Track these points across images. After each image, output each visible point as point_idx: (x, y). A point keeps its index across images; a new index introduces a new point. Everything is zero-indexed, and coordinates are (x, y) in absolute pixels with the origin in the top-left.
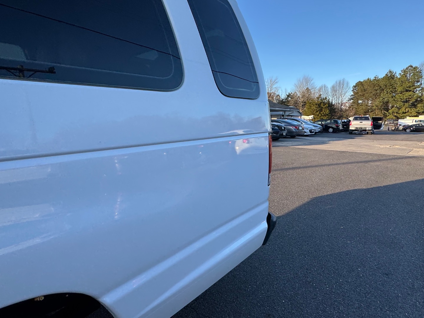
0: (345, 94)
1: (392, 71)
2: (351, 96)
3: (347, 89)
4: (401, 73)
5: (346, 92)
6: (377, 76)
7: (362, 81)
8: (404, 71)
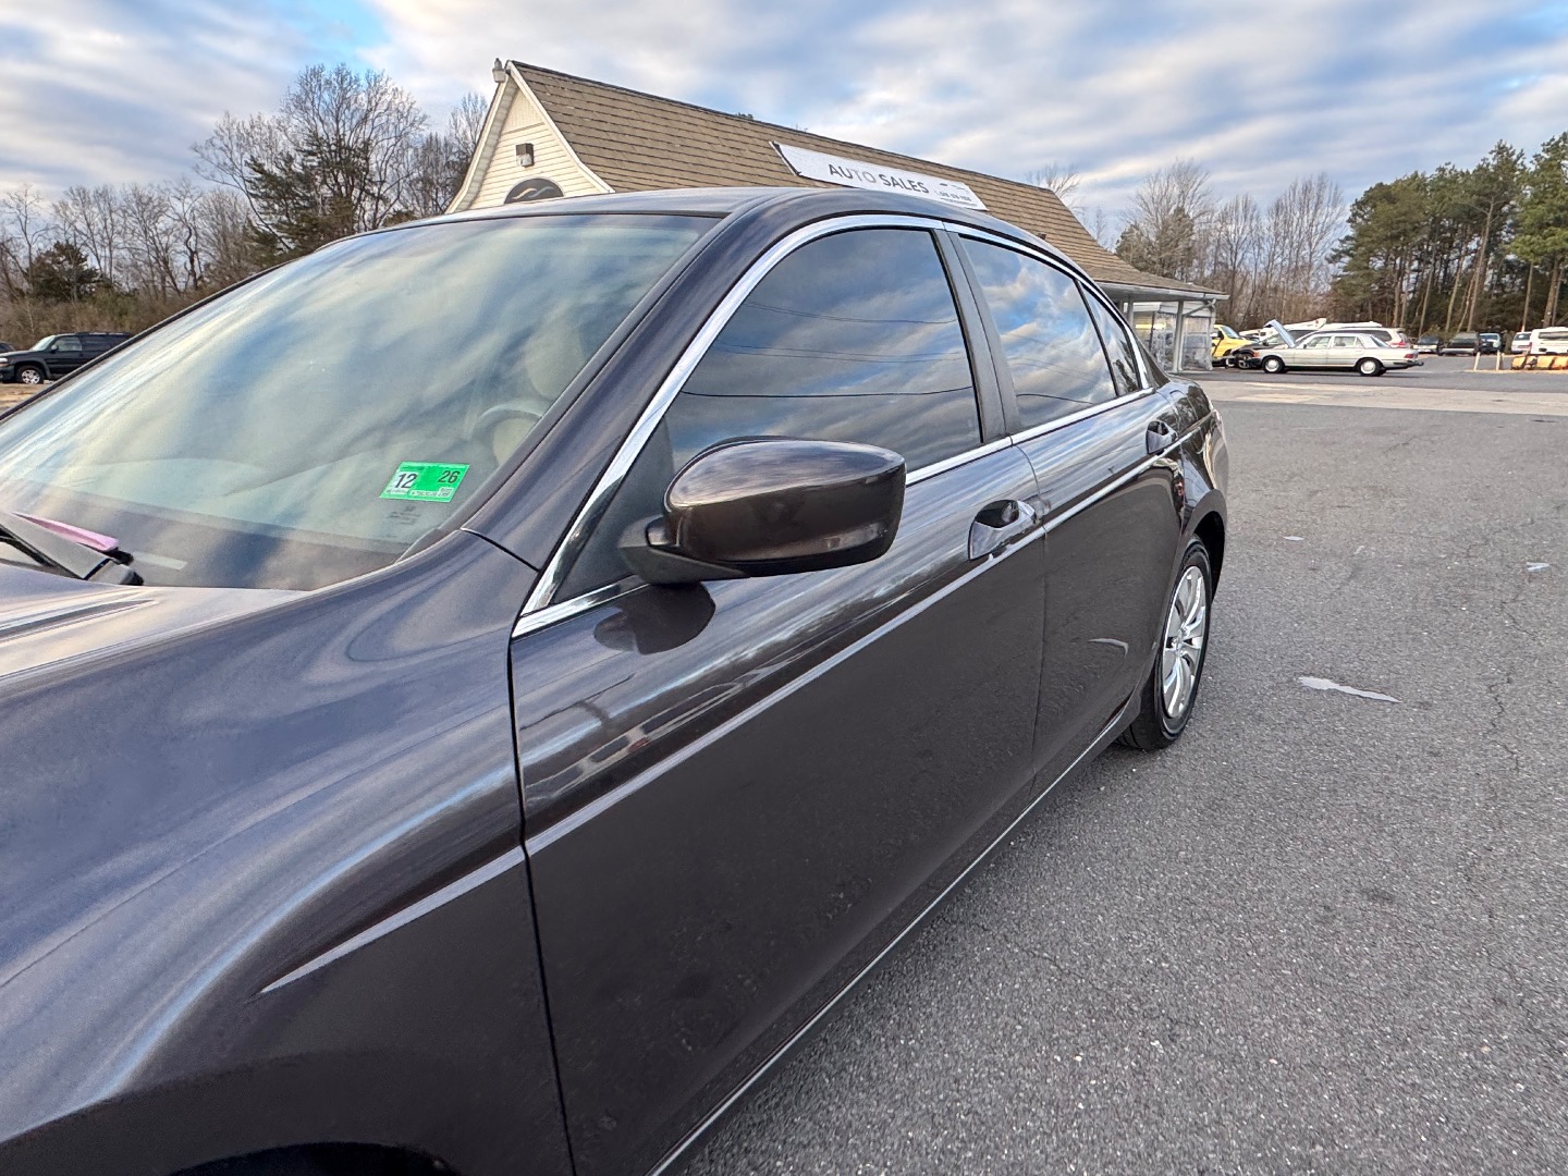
0: (1323, 233)
1: (1508, 146)
2: (1342, 242)
3: (1334, 216)
4: (1543, 154)
5: (1328, 227)
6: (1450, 167)
7: (1388, 182)
8: (1554, 148)
